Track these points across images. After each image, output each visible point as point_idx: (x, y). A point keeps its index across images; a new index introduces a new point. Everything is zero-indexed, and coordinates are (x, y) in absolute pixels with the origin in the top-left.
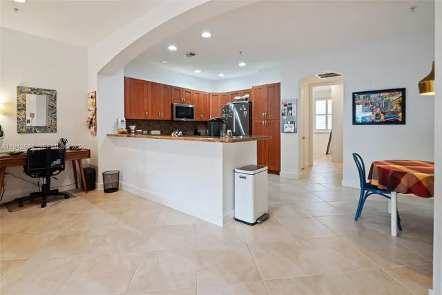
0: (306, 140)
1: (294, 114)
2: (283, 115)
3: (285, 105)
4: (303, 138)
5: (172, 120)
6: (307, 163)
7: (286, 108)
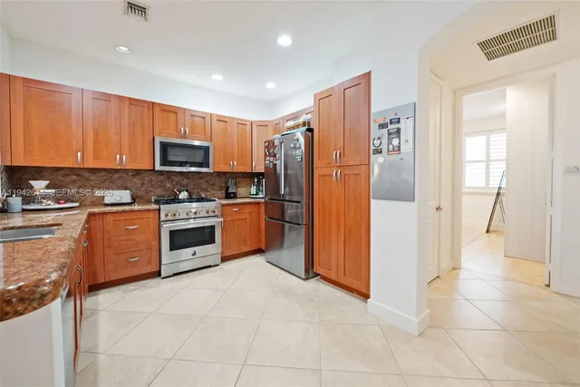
0: (445, 214)
1: (406, 148)
2: (378, 152)
3: (382, 126)
4: (438, 209)
5: (154, 170)
6: (445, 265)
7: (385, 131)
